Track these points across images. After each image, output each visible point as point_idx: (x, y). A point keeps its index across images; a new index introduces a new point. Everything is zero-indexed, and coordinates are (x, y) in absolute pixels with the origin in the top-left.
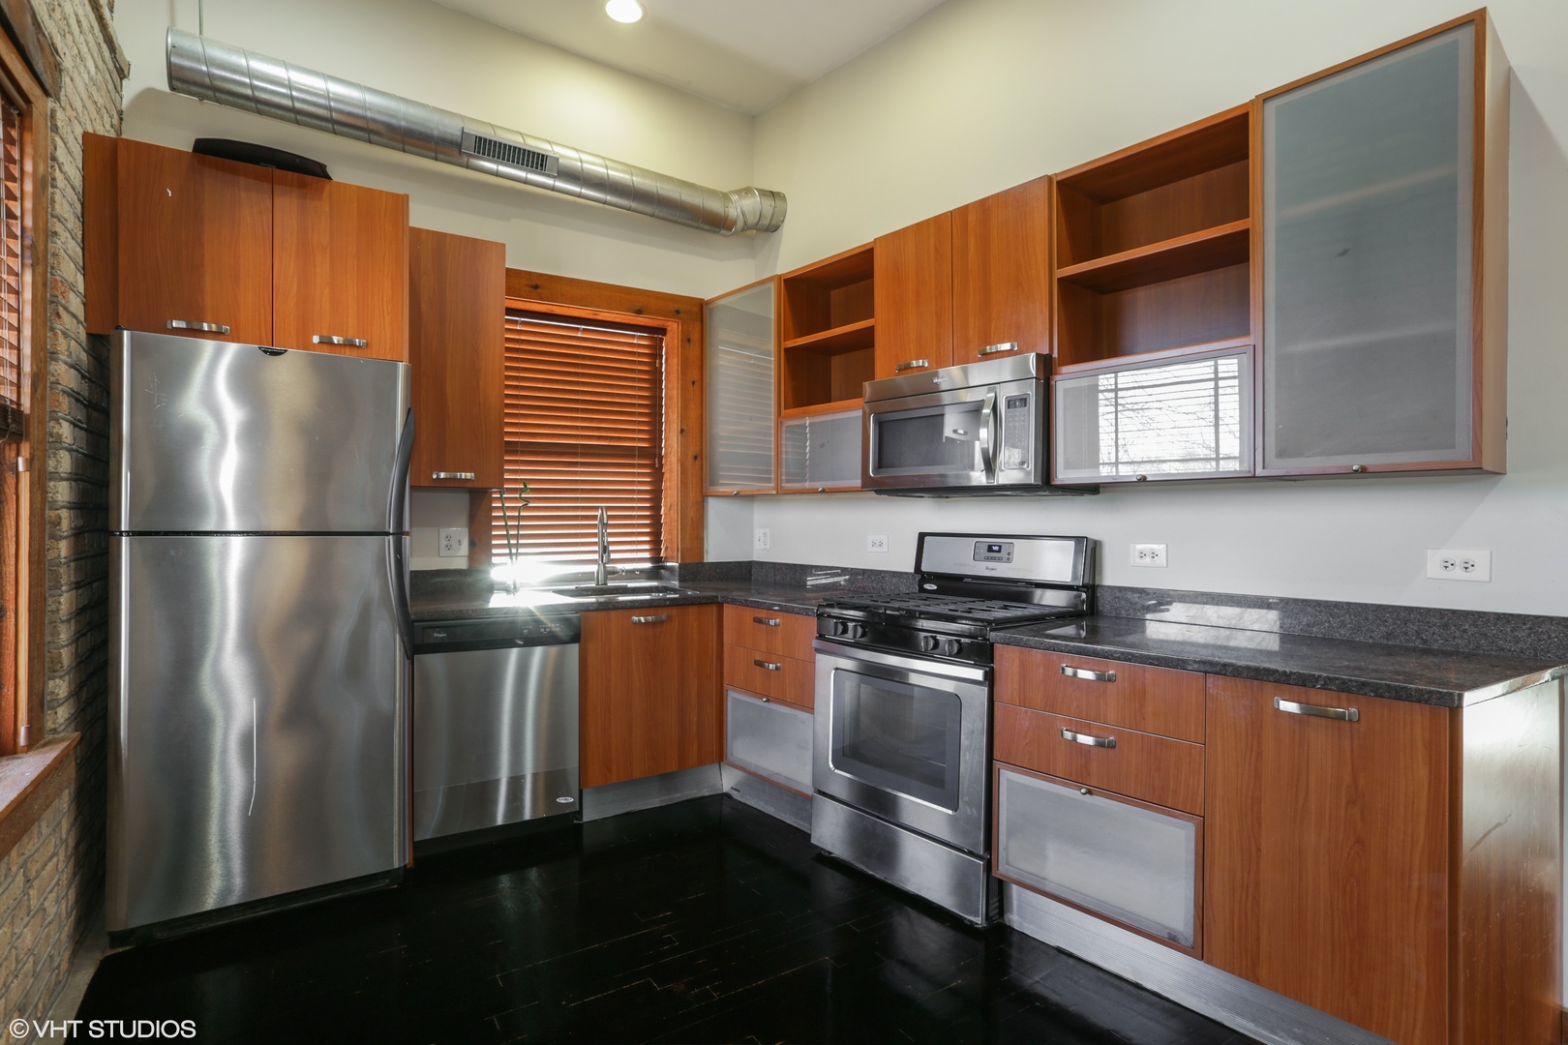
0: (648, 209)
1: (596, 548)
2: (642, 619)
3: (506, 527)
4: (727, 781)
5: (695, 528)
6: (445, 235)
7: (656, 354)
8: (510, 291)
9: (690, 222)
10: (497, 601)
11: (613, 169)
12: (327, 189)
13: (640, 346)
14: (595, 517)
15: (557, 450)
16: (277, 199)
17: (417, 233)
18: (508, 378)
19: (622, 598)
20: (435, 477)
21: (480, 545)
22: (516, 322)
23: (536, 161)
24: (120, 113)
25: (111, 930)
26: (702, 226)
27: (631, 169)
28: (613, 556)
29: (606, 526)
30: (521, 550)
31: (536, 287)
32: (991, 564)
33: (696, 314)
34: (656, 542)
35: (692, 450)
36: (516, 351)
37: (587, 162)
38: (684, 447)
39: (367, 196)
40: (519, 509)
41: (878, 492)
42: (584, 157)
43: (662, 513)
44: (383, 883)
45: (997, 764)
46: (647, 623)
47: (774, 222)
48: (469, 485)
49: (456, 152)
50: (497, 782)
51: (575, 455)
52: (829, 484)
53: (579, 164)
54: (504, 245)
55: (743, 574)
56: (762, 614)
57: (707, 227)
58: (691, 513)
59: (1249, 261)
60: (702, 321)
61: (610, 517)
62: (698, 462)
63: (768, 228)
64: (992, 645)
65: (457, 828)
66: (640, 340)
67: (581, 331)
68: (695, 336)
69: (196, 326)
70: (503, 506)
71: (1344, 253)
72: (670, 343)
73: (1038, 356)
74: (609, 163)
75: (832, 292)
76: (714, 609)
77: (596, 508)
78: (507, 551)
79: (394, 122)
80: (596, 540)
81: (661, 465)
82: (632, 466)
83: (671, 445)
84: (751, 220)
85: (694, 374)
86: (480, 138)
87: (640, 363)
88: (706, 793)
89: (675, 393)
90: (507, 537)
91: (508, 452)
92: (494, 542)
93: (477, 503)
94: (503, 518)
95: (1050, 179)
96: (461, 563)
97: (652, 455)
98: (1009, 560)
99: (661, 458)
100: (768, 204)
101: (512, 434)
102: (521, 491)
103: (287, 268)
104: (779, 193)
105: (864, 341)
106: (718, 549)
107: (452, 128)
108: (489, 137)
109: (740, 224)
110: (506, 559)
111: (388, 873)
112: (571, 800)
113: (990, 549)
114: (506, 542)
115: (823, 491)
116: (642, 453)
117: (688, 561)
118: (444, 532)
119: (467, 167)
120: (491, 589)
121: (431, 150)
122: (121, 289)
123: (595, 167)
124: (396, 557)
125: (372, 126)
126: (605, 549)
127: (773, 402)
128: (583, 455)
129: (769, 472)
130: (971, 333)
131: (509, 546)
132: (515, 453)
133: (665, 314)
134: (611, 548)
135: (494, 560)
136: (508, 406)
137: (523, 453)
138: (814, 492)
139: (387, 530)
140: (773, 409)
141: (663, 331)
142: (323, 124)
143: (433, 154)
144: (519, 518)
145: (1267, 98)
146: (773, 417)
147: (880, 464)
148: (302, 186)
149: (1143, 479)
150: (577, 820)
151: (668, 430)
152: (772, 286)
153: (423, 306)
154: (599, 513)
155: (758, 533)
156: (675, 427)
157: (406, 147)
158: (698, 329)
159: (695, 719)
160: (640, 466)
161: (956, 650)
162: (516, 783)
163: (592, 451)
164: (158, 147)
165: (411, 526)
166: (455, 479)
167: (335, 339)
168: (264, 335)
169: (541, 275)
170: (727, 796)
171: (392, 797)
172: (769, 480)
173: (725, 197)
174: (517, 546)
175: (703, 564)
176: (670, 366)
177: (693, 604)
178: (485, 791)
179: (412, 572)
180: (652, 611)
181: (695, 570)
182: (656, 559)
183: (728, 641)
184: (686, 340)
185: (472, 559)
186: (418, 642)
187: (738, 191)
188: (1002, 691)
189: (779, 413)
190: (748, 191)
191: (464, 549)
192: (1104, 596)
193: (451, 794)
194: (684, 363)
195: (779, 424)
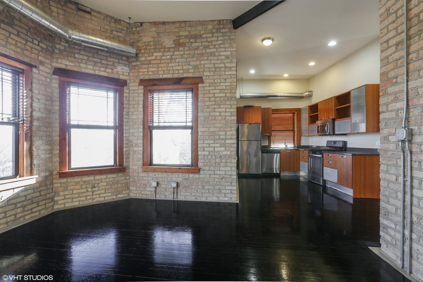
2: (289, 151)
3: (273, 140)
5: (299, 141)
6: (265, 108)
7: (294, 116)
8: (272, 112)
10: (272, 149)
11: (285, 94)
12: (254, 107)
15: (280, 131)
16: (250, 109)
17: (262, 109)
20: (265, 135)
21: (270, 143)
22: (274, 115)
23: (275, 96)
27: (288, 93)
30: (275, 144)
31: (276, 110)
33: (299, 111)
34: (294, 143)
36: (273, 118)
38: (297, 129)
39: (258, 107)
40: (274, 138)
42: (281, 94)
45: (323, 166)
48: (268, 135)
49: (266, 97)
50: (274, 168)
52: (314, 134)
54: (271, 107)
56: (303, 151)
57: (300, 98)
58: (299, 138)
59: (350, 108)
62: (300, 131)
63: (310, 96)
64: (323, 153)
65: (267, 172)
66: (291, 115)
67: (283, 115)
69: (243, 122)
70: (272, 138)
72: (296, 115)
73: (332, 119)
79: (260, 96)
81: (295, 132)
82: (290, 132)
83: (296, 129)
84: (307, 96)
87: (292, 118)
88: (298, 175)
89: (296, 122)
91: (272, 131)
93: (269, 138)
95: (334, 97)
96: (267, 145)
97: (293, 130)
98: (337, 144)
100: (310, 93)
101: (273, 129)
102: (274, 136)
104: (312, 91)
105: (317, 115)
106: (303, 143)
107: (266, 95)
108: (270, 95)
109: (305, 97)
110: (273, 144)
112: (280, 172)
113: (334, 143)
114: (273, 142)
116: (292, 130)
118: (265, 141)
120: (271, 147)
123: (283, 94)
124: (260, 143)
125: (257, 97)
127: (308, 123)
128: (283, 131)
129: (308, 132)
130: (327, 115)
133: (294, 111)
135: (271, 145)
137: (275, 131)
138: (312, 135)
139: (259, 140)
141: (295, 113)
142: (253, 98)
143: (264, 98)
145: (351, 90)
147: (318, 132)
148: (252, 107)
149: (358, 132)
150: (280, 175)
152: (308, 107)
155: (310, 141)
156: (296, 126)
157: (261, 98)
159: (296, 165)
160: (292, 132)
161: (320, 154)
162: (276, 168)
164: (241, 107)
165: (262, 140)
167: (255, 122)
168: (249, 123)
170: (301, 176)
171: (260, 167)
173: (302, 93)
175: (301, 146)
177: (297, 150)
178: (272, 169)
179: (262, 145)
181: (299, 146)
182: (294, 145)
183: (300, 155)
184: (298, 114)
185: (268, 144)
186: (263, 152)
187: (304, 93)
188: (324, 158)
189: (309, 125)
190: (306, 92)
191: (268, 143)
192: (347, 149)
193: (267, 169)
194: (297, 118)
195: (309, 126)
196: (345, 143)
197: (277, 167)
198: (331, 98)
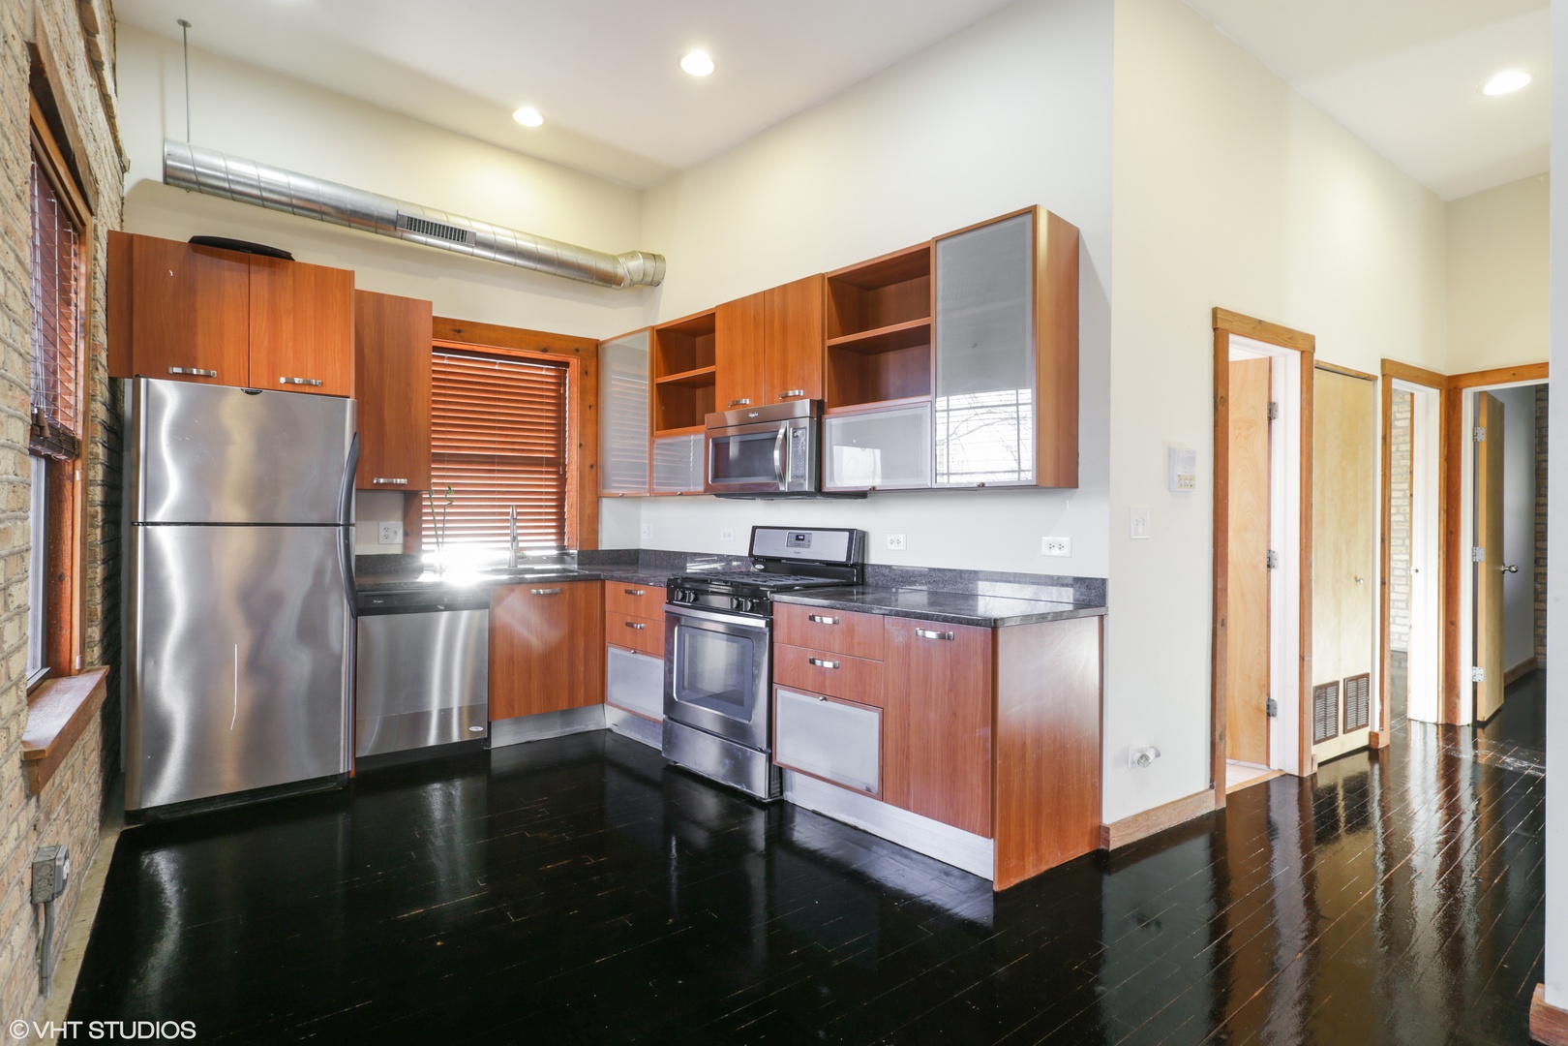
0: (551, 269)
1: (508, 538)
2: (541, 591)
3: (434, 521)
4: (610, 718)
5: (591, 522)
6: (384, 295)
7: (560, 382)
8: (436, 335)
9: (586, 280)
10: (425, 578)
11: (521, 239)
12: (291, 268)
13: (547, 376)
14: (508, 514)
15: (478, 460)
16: (252, 276)
17: (361, 294)
18: (434, 402)
19: (527, 576)
20: (375, 482)
21: (412, 531)
22: (443, 358)
23: (459, 235)
24: (122, 199)
25: (128, 809)
26: (596, 282)
27: (536, 238)
28: (521, 545)
29: (516, 520)
30: (446, 540)
31: (459, 331)
32: (797, 549)
33: (592, 352)
34: (561, 534)
35: (589, 461)
36: (442, 380)
37: (499, 235)
38: (582, 457)
39: (322, 272)
40: (444, 507)
41: (717, 495)
42: (497, 230)
43: (566, 510)
44: (331, 785)
45: (775, 686)
46: (545, 595)
47: (655, 279)
48: (402, 488)
49: (393, 229)
50: (427, 715)
51: (493, 463)
52: (684, 489)
53: (493, 236)
54: (431, 303)
55: (630, 559)
56: (631, 587)
57: (601, 283)
58: (588, 511)
59: (929, 343)
60: (597, 357)
61: (519, 514)
62: (594, 470)
63: (650, 283)
64: (772, 603)
65: (391, 748)
66: (547, 372)
67: (497, 365)
68: (592, 370)
69: (188, 371)
70: (431, 505)
71: (976, 345)
72: (572, 375)
73: (812, 402)
74: (517, 235)
75: (697, 339)
76: (599, 584)
77: (509, 506)
78: (435, 540)
79: (342, 205)
80: (509, 532)
81: (565, 472)
82: (541, 472)
83: (572, 456)
84: (637, 277)
85: (591, 400)
86: (412, 219)
87: (547, 390)
88: (592, 728)
89: (576, 415)
90: (435, 529)
91: (435, 461)
92: (424, 533)
93: (410, 501)
94: (432, 514)
95: (823, 275)
96: (397, 550)
97: (558, 464)
98: (809, 546)
99: (564, 466)
100: (650, 265)
101: (439, 447)
102: (446, 492)
103: (260, 326)
104: (659, 256)
105: (709, 381)
106: (610, 539)
107: (389, 210)
108: (418, 218)
109: (627, 281)
110: (434, 547)
111: (335, 777)
112: (481, 729)
113: (797, 539)
114: (434, 533)
115: (681, 494)
116: (549, 462)
117: (585, 549)
118: (383, 524)
119: (402, 239)
120: (420, 570)
121: (371, 226)
122: (135, 345)
123: (506, 237)
124: (345, 543)
125: (324, 209)
126: (514, 539)
127: (648, 425)
128: (499, 464)
129: (644, 477)
130: (775, 381)
131: (436, 536)
132: (442, 462)
133: (566, 352)
134: (520, 538)
135: (424, 547)
136: (435, 424)
137: (449, 462)
138: (674, 494)
139: (338, 522)
140: (647, 431)
141: (567, 364)
142: (285, 208)
143: (374, 230)
144: (444, 514)
145: (938, 240)
146: (647, 437)
147: (716, 476)
148: (272, 265)
150: (486, 746)
151: (570, 444)
152: (647, 334)
153: (365, 350)
154: (510, 510)
155: (644, 527)
156: (575, 442)
157: (352, 225)
158: (594, 364)
159: (582, 669)
160: (547, 473)
161: (749, 608)
163: (507, 461)
164: (163, 240)
165: (356, 520)
166: (392, 484)
167: (297, 380)
168: (242, 377)
169: (463, 321)
170: (610, 730)
171: (340, 719)
172: (644, 483)
173: (614, 259)
174: (443, 536)
175: (598, 551)
176: (571, 392)
177: (581, 580)
178: (419, 720)
179: (357, 556)
180: (548, 585)
181: (591, 556)
182: (562, 548)
183: (608, 607)
184: (585, 373)
185: (405, 546)
186: (362, 607)
187: (625, 255)
188: (779, 634)
189: (652, 434)
190: (633, 255)
191: (399, 538)
192: (869, 571)
193: (387, 723)
194: (583, 392)
195: (652, 443)
196: (858, 540)
197: (455, 705)
198: (803, 284)
